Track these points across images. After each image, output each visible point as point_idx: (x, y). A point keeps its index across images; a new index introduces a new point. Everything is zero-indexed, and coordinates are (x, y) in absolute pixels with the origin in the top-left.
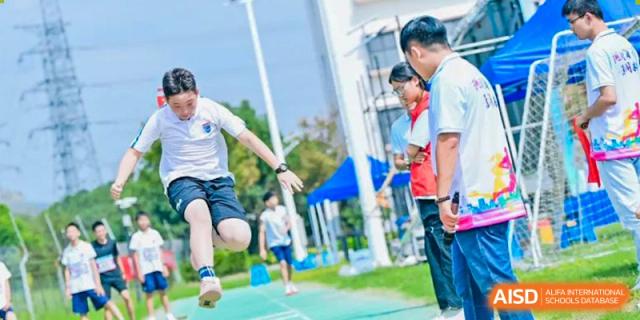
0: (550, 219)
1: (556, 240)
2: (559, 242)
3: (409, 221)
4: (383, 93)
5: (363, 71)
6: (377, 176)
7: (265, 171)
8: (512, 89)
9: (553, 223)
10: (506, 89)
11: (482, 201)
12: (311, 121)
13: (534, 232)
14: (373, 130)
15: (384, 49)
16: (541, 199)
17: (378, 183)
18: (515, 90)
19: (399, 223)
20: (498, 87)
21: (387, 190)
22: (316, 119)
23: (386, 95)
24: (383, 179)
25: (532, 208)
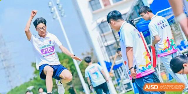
0: (164, 72)
1: (167, 78)
2: (169, 78)
3: (121, 80)
4: (106, 40)
5: (99, 35)
6: (109, 67)
7: (73, 71)
8: (146, 33)
9: (166, 73)
10: (144, 33)
11: (143, 68)
12: (85, 53)
13: (160, 77)
14: (105, 53)
15: (104, 27)
16: (160, 66)
17: (109, 69)
18: (147, 33)
19: (118, 81)
20: (141, 32)
21: (112, 71)
22: (87, 52)
23: (107, 41)
24: (110, 68)
25: (158, 69)
